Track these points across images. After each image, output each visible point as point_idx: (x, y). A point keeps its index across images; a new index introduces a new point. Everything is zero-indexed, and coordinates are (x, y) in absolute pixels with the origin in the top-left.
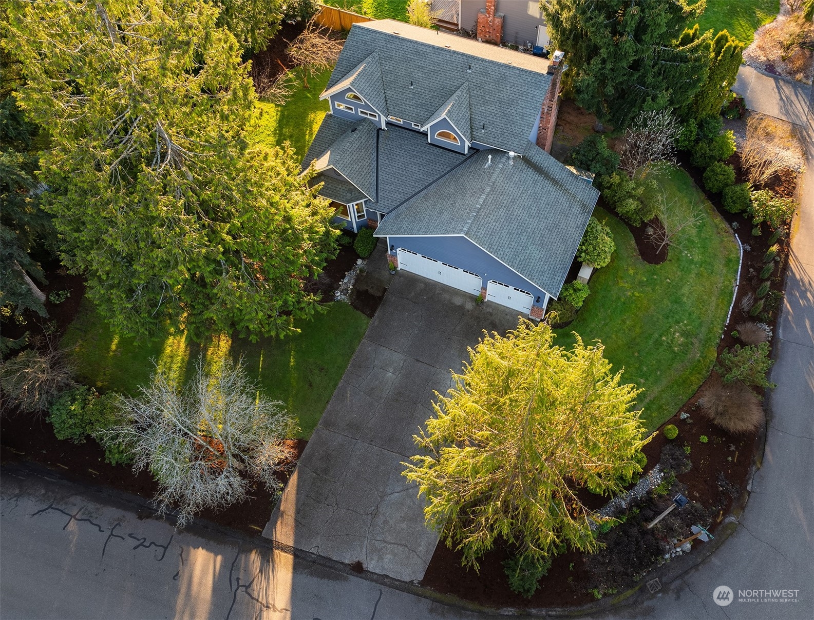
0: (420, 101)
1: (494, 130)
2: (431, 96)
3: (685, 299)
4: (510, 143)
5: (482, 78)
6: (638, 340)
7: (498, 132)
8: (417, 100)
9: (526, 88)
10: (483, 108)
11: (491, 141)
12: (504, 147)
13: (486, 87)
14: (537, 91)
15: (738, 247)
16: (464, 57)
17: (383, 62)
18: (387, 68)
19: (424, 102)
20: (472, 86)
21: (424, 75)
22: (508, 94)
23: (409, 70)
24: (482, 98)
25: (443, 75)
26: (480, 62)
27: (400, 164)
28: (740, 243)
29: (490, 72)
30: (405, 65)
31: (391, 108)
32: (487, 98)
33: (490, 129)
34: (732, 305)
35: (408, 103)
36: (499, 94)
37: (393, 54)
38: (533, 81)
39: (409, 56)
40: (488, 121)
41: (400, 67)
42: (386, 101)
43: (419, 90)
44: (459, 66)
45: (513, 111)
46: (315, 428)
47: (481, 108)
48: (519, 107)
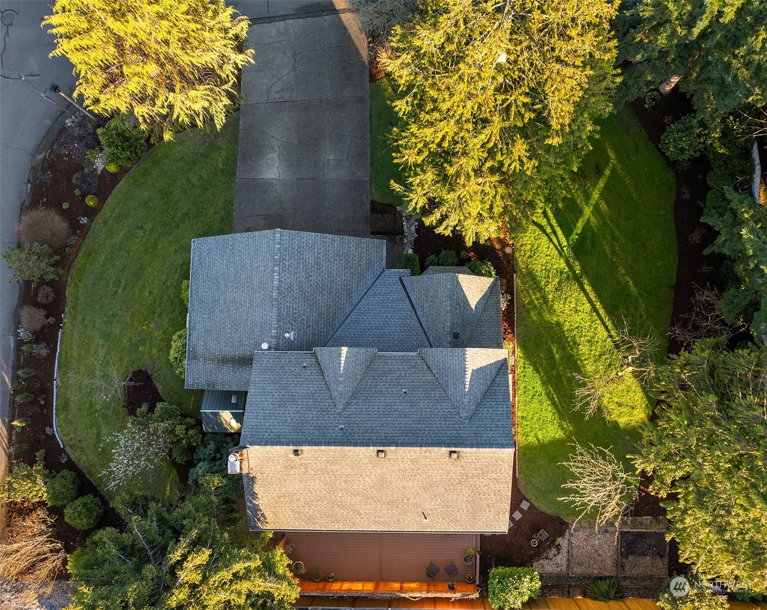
0: (388, 378)
1: (293, 369)
2: (378, 387)
3: (101, 342)
4: (271, 360)
5: (324, 422)
6: (135, 279)
7: (287, 369)
8: (393, 378)
9: (267, 424)
10: (312, 389)
11: (293, 357)
12: (277, 355)
13: (315, 413)
14: (253, 424)
15: (59, 429)
16: (353, 441)
17: (452, 411)
18: (444, 405)
19: (384, 378)
20: (333, 410)
21: (396, 407)
22: (287, 412)
23: (416, 410)
24: (317, 399)
25: (372, 413)
26: (332, 441)
27: (393, 324)
28: (57, 436)
29: (316, 431)
30: (424, 413)
31: (419, 361)
32: (311, 401)
33: (297, 369)
34: (57, 354)
35: (403, 372)
36: (297, 409)
37: (443, 423)
38: (261, 434)
39: (423, 426)
40: (303, 376)
41: (428, 410)
42: (429, 367)
43: (395, 390)
44: (356, 429)
45: (276, 394)
46: (369, 94)
47: (315, 388)
48: (271, 400)
